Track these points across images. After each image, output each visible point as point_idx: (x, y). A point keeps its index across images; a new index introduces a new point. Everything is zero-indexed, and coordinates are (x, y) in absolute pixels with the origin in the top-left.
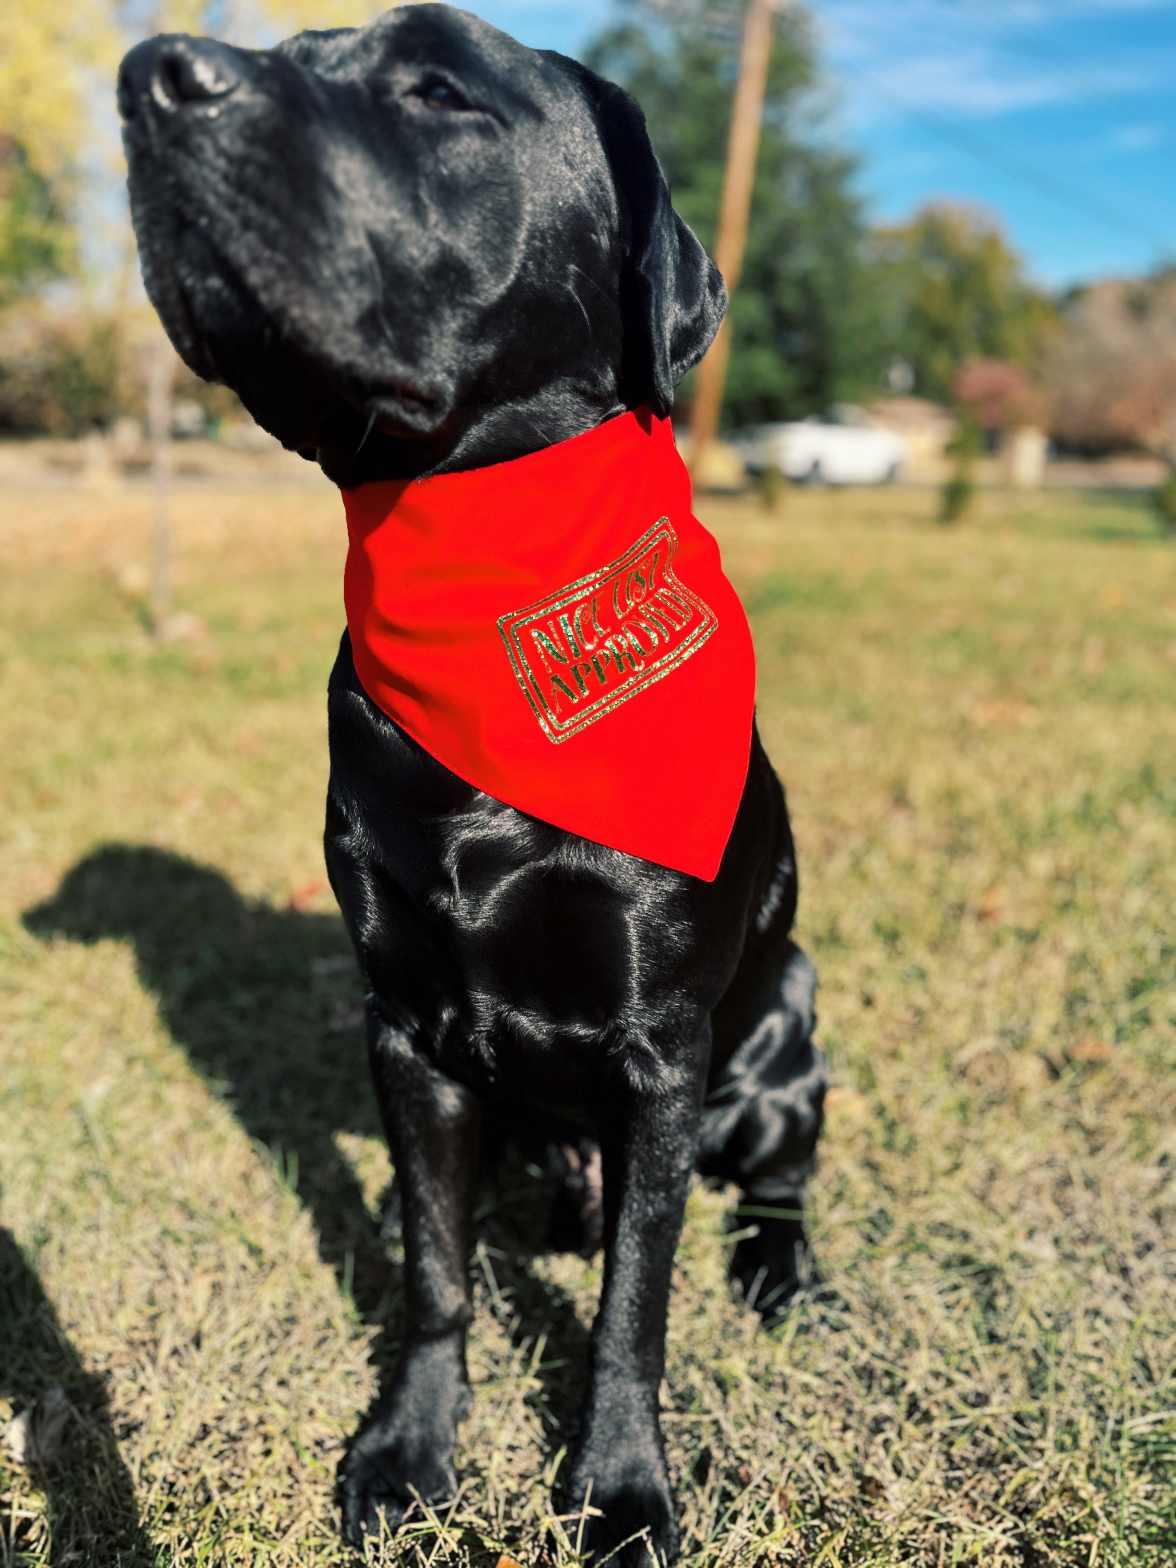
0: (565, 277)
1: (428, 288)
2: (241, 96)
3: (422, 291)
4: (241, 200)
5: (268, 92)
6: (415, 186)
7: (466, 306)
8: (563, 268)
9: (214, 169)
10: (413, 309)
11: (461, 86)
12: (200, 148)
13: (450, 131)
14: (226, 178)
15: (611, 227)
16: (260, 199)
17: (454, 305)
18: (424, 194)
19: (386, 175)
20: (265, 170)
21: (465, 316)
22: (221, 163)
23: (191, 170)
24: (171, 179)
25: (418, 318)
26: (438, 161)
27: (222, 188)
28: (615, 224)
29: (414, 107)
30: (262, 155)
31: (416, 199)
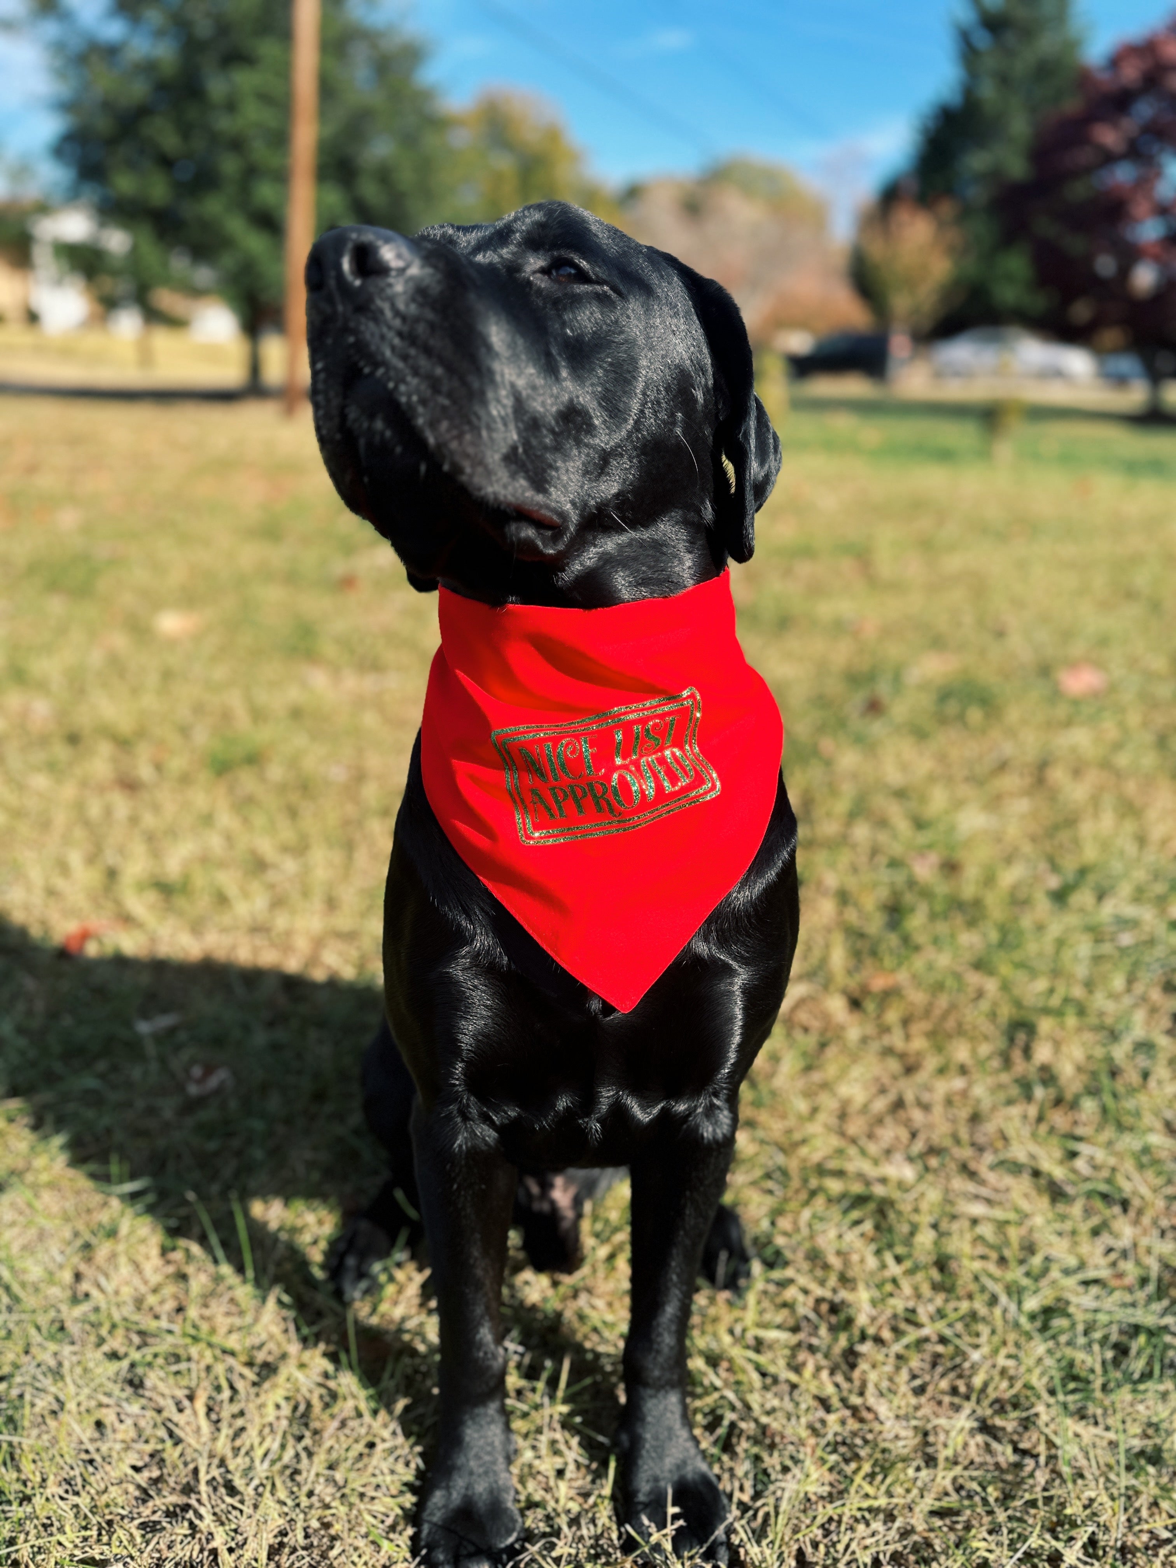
0: (674, 423)
1: (557, 429)
2: (415, 270)
3: (552, 431)
4: (413, 352)
5: (435, 267)
6: (547, 344)
7: (587, 445)
8: (672, 415)
9: (390, 328)
10: (546, 448)
11: (584, 264)
12: (381, 312)
13: (576, 301)
14: (400, 334)
15: (706, 385)
16: (427, 351)
17: (579, 443)
18: (554, 351)
19: (523, 335)
20: (432, 326)
21: (588, 455)
22: (397, 323)
23: (369, 330)
24: (351, 339)
25: (549, 456)
26: (564, 324)
27: (397, 341)
28: (711, 382)
29: (542, 282)
30: (430, 315)
31: (548, 355)
